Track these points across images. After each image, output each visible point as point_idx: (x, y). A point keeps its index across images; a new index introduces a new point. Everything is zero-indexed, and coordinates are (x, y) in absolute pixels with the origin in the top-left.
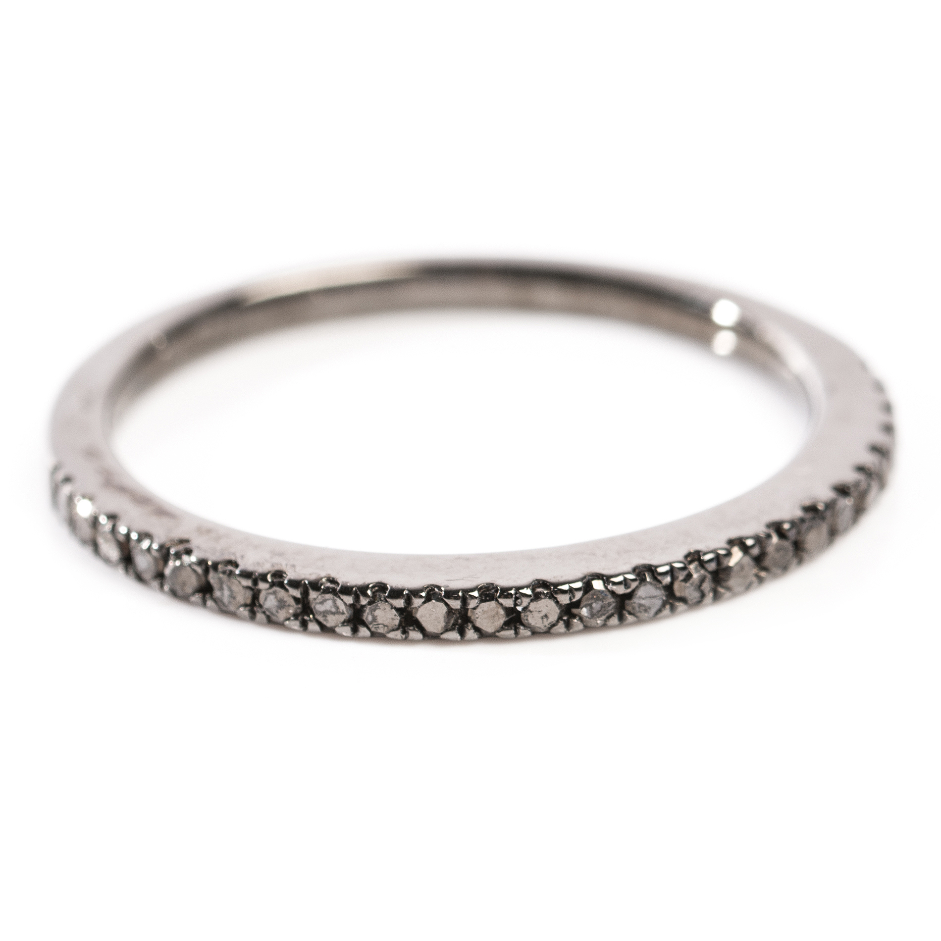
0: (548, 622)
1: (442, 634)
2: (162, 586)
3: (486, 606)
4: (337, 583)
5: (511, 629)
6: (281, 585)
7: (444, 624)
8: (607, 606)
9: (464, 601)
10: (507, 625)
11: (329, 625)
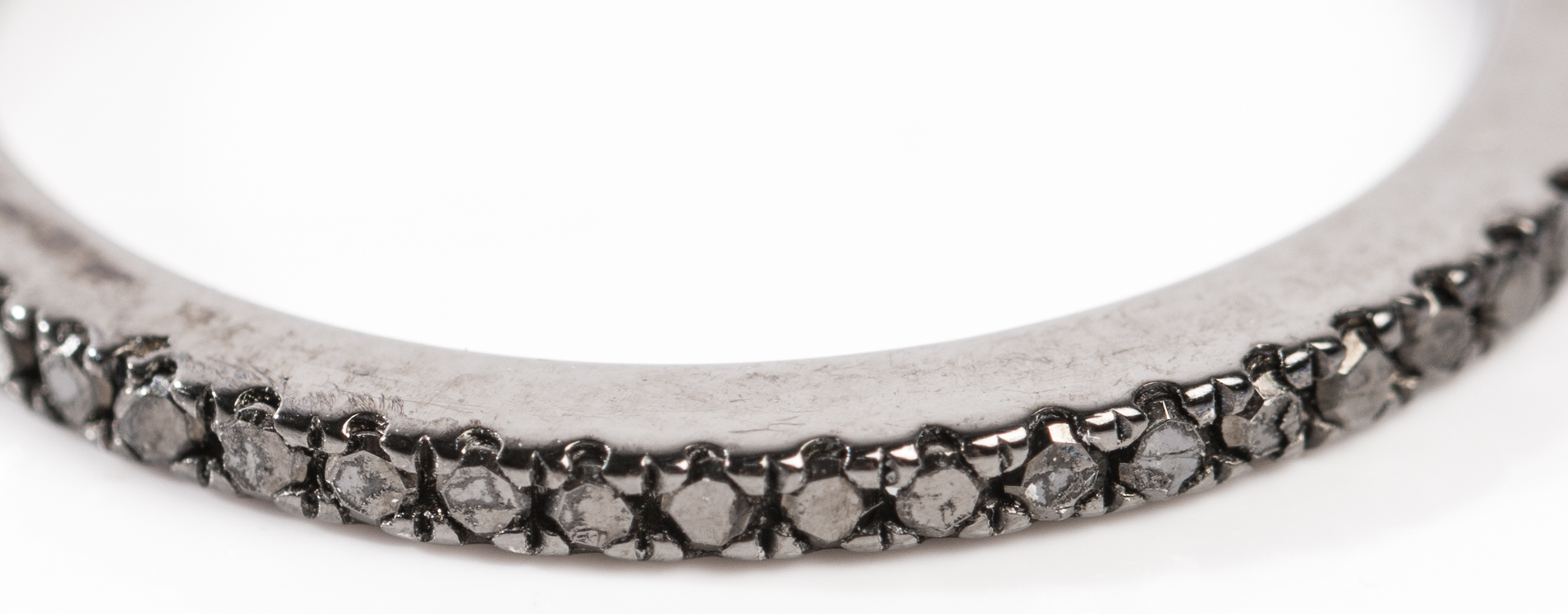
0: (955, 517)
1: (725, 547)
2: (108, 437)
3: (819, 487)
4: (493, 441)
5: (875, 533)
6: (373, 446)
7: (730, 526)
8: (1081, 477)
9: (773, 477)
10: (866, 524)
11: (477, 531)
